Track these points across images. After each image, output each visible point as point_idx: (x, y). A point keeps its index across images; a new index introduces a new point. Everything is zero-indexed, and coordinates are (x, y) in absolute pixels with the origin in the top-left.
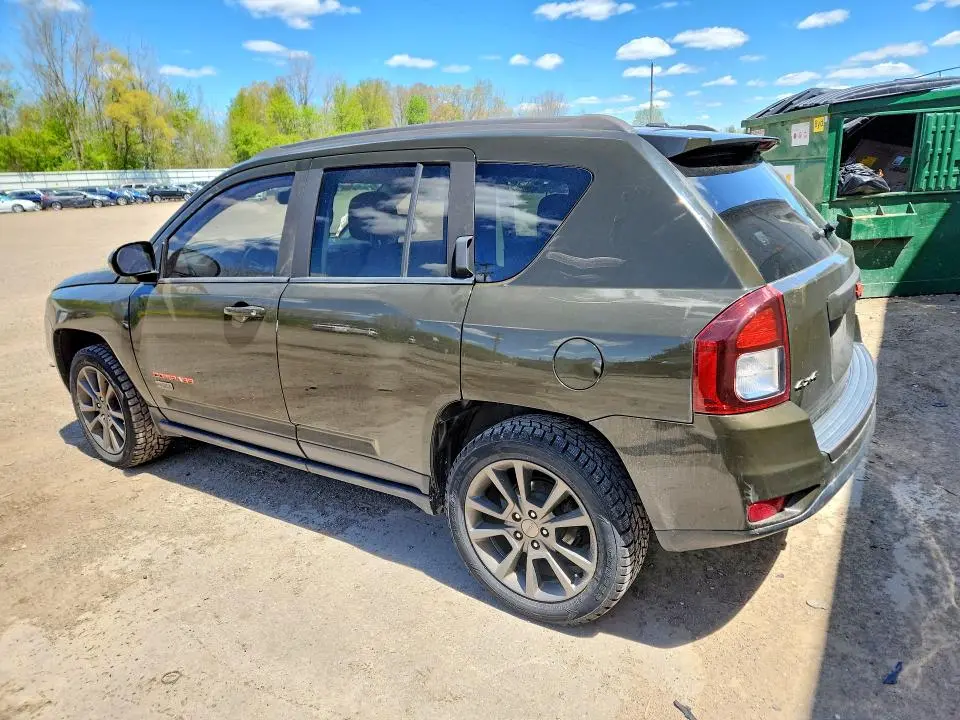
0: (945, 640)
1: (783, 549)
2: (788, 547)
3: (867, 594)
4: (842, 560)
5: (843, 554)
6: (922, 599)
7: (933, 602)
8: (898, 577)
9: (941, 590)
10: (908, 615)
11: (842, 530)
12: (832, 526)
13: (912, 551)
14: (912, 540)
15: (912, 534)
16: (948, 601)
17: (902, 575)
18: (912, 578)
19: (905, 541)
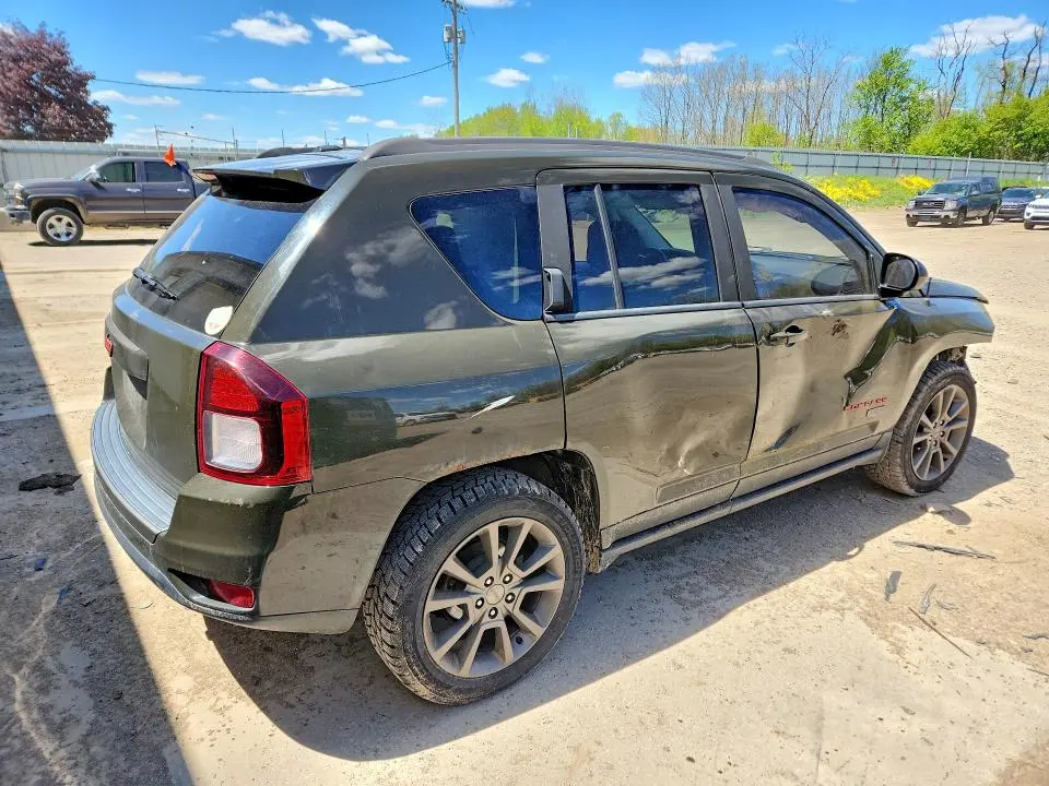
0: (24, 638)
1: (207, 633)
2: (205, 637)
3: (103, 641)
4: (144, 657)
5: (146, 664)
6: (50, 665)
7: (38, 667)
8: (79, 674)
9: (30, 686)
10: (60, 642)
11: (164, 696)
12: (179, 692)
13: (72, 717)
14: (75, 733)
15: (76, 747)
16: (23, 677)
17: (76, 678)
18: (64, 680)
19: (83, 729)
